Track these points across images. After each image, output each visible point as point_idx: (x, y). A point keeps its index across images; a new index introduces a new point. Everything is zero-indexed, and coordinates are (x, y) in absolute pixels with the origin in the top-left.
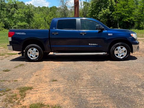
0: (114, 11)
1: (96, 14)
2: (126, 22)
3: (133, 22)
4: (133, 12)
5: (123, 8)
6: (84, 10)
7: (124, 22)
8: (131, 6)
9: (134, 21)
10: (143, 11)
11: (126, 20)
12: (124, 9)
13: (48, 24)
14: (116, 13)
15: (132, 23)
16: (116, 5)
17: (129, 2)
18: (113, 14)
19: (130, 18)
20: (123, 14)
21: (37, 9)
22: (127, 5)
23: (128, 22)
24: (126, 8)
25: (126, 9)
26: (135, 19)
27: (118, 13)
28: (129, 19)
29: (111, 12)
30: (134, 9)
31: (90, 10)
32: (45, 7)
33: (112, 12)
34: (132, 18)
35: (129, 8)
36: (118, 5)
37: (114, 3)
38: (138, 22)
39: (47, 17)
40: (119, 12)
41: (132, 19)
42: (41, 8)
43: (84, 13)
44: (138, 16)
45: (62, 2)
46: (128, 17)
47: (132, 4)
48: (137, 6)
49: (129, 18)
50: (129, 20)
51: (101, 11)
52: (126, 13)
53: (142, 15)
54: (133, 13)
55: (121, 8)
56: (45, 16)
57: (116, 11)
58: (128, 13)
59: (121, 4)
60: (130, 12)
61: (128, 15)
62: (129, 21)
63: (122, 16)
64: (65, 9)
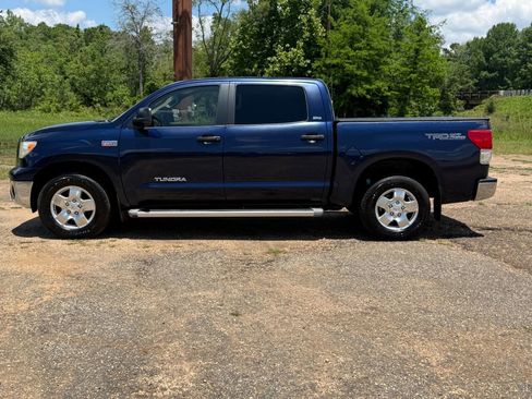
0: (318, 55)
1: (256, 66)
2: (362, 99)
3: (385, 99)
4: (386, 63)
5: (351, 46)
6: (212, 47)
7: (352, 97)
8: (378, 44)
9: (387, 96)
10: (416, 64)
11: (359, 91)
12: (352, 53)
13: (76, 91)
14: (325, 65)
15: (379, 103)
16: (326, 37)
17: (371, 26)
18: (314, 66)
19: (373, 87)
20: (350, 68)
21: (32, 35)
22: (363, 36)
23: (365, 97)
24: (360, 49)
25: (359, 53)
26: (390, 89)
27: (334, 66)
28: (368, 87)
29: (309, 61)
30: (388, 53)
31: (236, 50)
32: (67, 27)
33: (312, 62)
34: (379, 84)
35: (372, 48)
36: (333, 35)
37: (321, 30)
38: (399, 100)
39: (72, 65)
40: (335, 62)
41: (379, 90)
42: (49, 29)
43: (211, 56)
44: (402, 78)
45: (130, 9)
46: (368, 81)
47: (382, 35)
48: (399, 43)
49: (371, 84)
50: (368, 91)
51: (274, 54)
52: (358, 68)
53: (413, 76)
54: (385, 68)
55: (343, 47)
56: (63, 60)
57: (326, 56)
58: (366, 67)
59: (345, 34)
60: (373, 64)
61: (365, 74)
62: (368, 97)
63: (348, 75)
64: (139, 39)
